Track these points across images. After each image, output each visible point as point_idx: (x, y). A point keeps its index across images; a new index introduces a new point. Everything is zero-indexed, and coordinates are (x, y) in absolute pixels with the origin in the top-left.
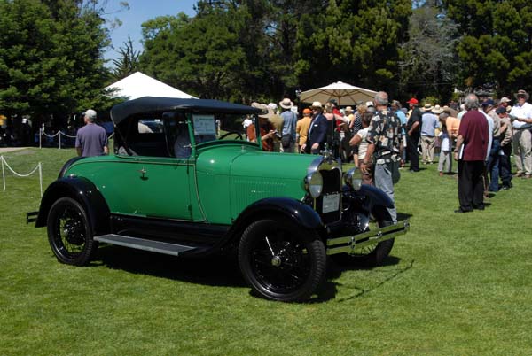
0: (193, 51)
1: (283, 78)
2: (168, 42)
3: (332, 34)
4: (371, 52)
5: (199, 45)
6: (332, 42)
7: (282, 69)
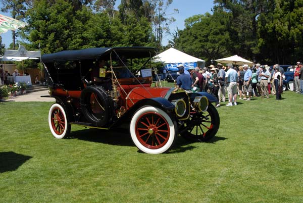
0: (202, 36)
1: (251, 49)
2: (189, 31)
3: (277, 23)
4: (300, 33)
5: (205, 32)
6: (277, 28)
7: (251, 44)
